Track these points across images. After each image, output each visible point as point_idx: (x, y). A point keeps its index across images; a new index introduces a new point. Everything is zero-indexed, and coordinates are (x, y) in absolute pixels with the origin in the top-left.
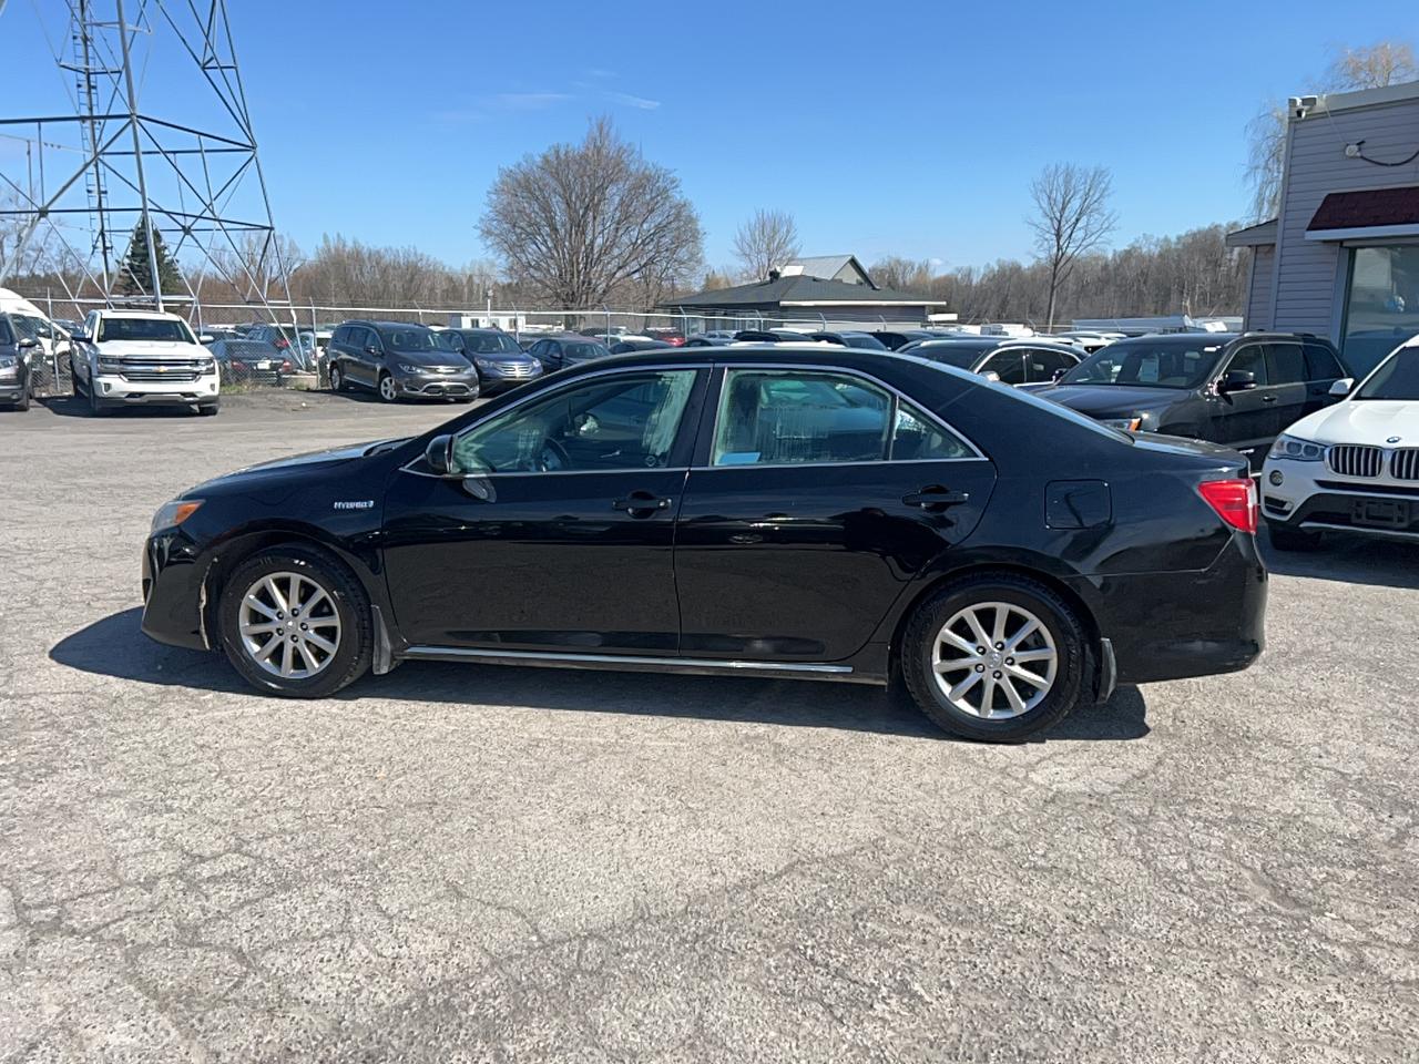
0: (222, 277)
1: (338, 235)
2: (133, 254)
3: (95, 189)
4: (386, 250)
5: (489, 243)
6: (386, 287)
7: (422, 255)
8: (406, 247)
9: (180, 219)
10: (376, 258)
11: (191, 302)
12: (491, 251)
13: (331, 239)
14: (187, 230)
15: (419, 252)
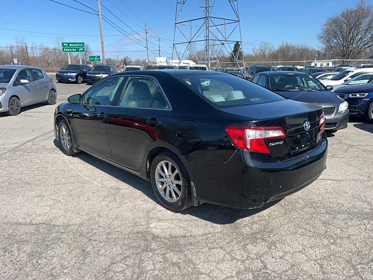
0: (254, 55)
1: (286, 42)
2: (234, 51)
3: (205, 36)
4: (296, 45)
5: (321, 41)
6: (295, 55)
7: (306, 46)
8: (302, 44)
9: (222, 41)
10: (293, 47)
11: (217, 62)
12: (321, 43)
13: (284, 43)
14: (223, 44)
15: (306, 45)
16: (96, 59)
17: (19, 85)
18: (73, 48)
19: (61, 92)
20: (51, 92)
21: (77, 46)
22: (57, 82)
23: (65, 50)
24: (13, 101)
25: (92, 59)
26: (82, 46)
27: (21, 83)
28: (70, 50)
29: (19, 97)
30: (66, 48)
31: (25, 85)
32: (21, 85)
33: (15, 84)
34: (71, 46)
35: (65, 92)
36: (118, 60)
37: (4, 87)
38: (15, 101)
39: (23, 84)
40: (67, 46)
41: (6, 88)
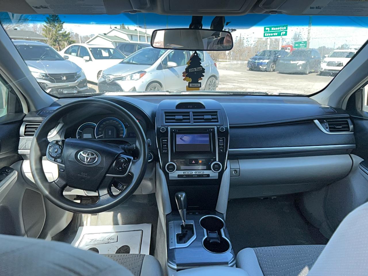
16: (302, 45)
17: (165, 68)
18: (274, 33)
19: (240, 80)
20: (210, 79)
21: (279, 30)
22: (248, 70)
23: (266, 35)
24: (153, 87)
25: (298, 45)
26: (285, 30)
27: (168, 66)
28: (272, 34)
29: (162, 84)
30: (267, 33)
31: (174, 69)
32: (167, 69)
33: (160, 68)
34: (273, 30)
35: (244, 81)
36: (334, 48)
37: (145, 70)
38: (155, 88)
39: (170, 68)
40: (269, 30)
41: (145, 72)
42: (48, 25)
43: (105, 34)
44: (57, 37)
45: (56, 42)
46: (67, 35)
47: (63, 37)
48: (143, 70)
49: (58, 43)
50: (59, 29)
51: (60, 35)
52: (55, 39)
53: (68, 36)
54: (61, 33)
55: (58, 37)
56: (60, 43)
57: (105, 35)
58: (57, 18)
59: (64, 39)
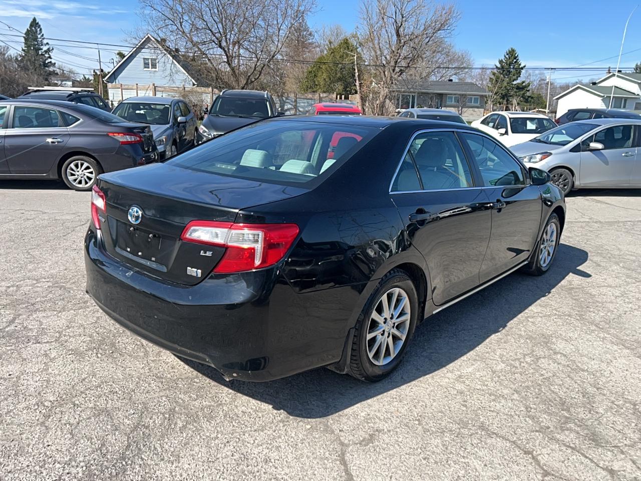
31: (601, 153)
32: (589, 152)
33: (575, 149)
37: (551, 152)
39: (593, 150)
41: (551, 154)
42: (498, 71)
43: (594, 84)
44: (508, 90)
45: (504, 99)
46: (523, 88)
47: (517, 91)
48: (549, 151)
49: (507, 100)
50: (514, 77)
51: (513, 88)
52: (504, 94)
53: (526, 89)
54: (515, 84)
55: (510, 91)
56: (511, 100)
57: (594, 86)
58: (515, 60)
59: (518, 94)
